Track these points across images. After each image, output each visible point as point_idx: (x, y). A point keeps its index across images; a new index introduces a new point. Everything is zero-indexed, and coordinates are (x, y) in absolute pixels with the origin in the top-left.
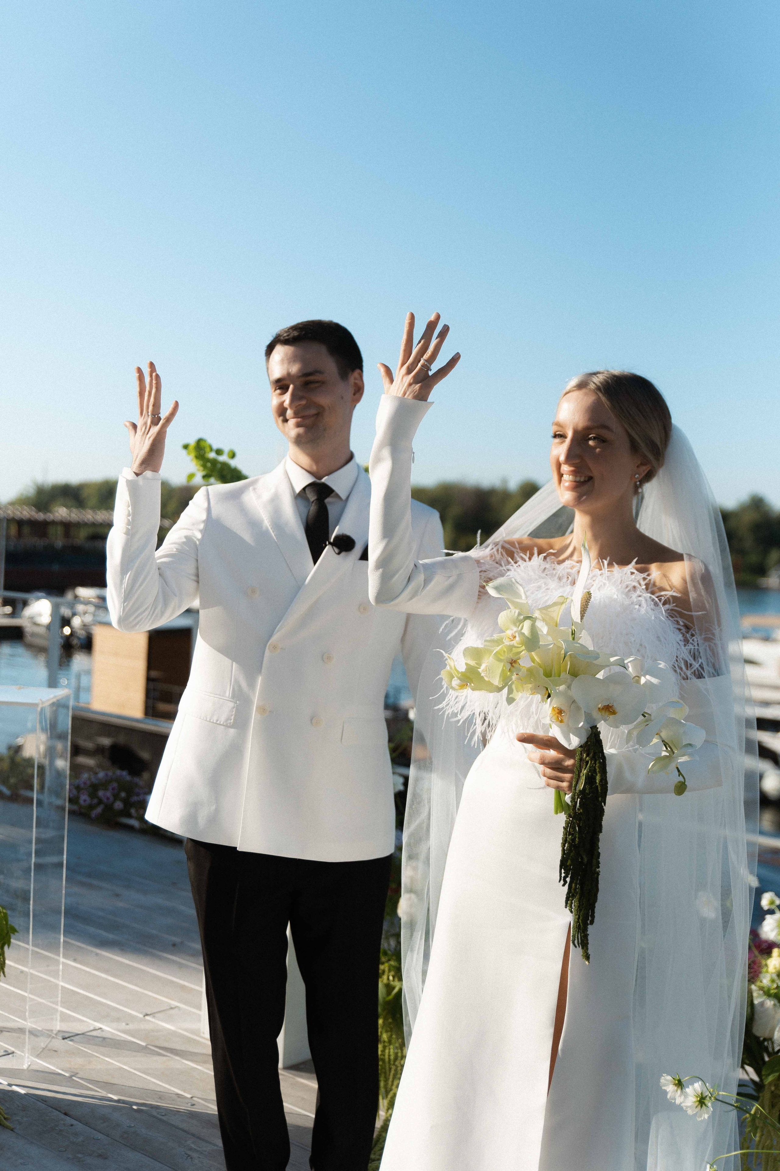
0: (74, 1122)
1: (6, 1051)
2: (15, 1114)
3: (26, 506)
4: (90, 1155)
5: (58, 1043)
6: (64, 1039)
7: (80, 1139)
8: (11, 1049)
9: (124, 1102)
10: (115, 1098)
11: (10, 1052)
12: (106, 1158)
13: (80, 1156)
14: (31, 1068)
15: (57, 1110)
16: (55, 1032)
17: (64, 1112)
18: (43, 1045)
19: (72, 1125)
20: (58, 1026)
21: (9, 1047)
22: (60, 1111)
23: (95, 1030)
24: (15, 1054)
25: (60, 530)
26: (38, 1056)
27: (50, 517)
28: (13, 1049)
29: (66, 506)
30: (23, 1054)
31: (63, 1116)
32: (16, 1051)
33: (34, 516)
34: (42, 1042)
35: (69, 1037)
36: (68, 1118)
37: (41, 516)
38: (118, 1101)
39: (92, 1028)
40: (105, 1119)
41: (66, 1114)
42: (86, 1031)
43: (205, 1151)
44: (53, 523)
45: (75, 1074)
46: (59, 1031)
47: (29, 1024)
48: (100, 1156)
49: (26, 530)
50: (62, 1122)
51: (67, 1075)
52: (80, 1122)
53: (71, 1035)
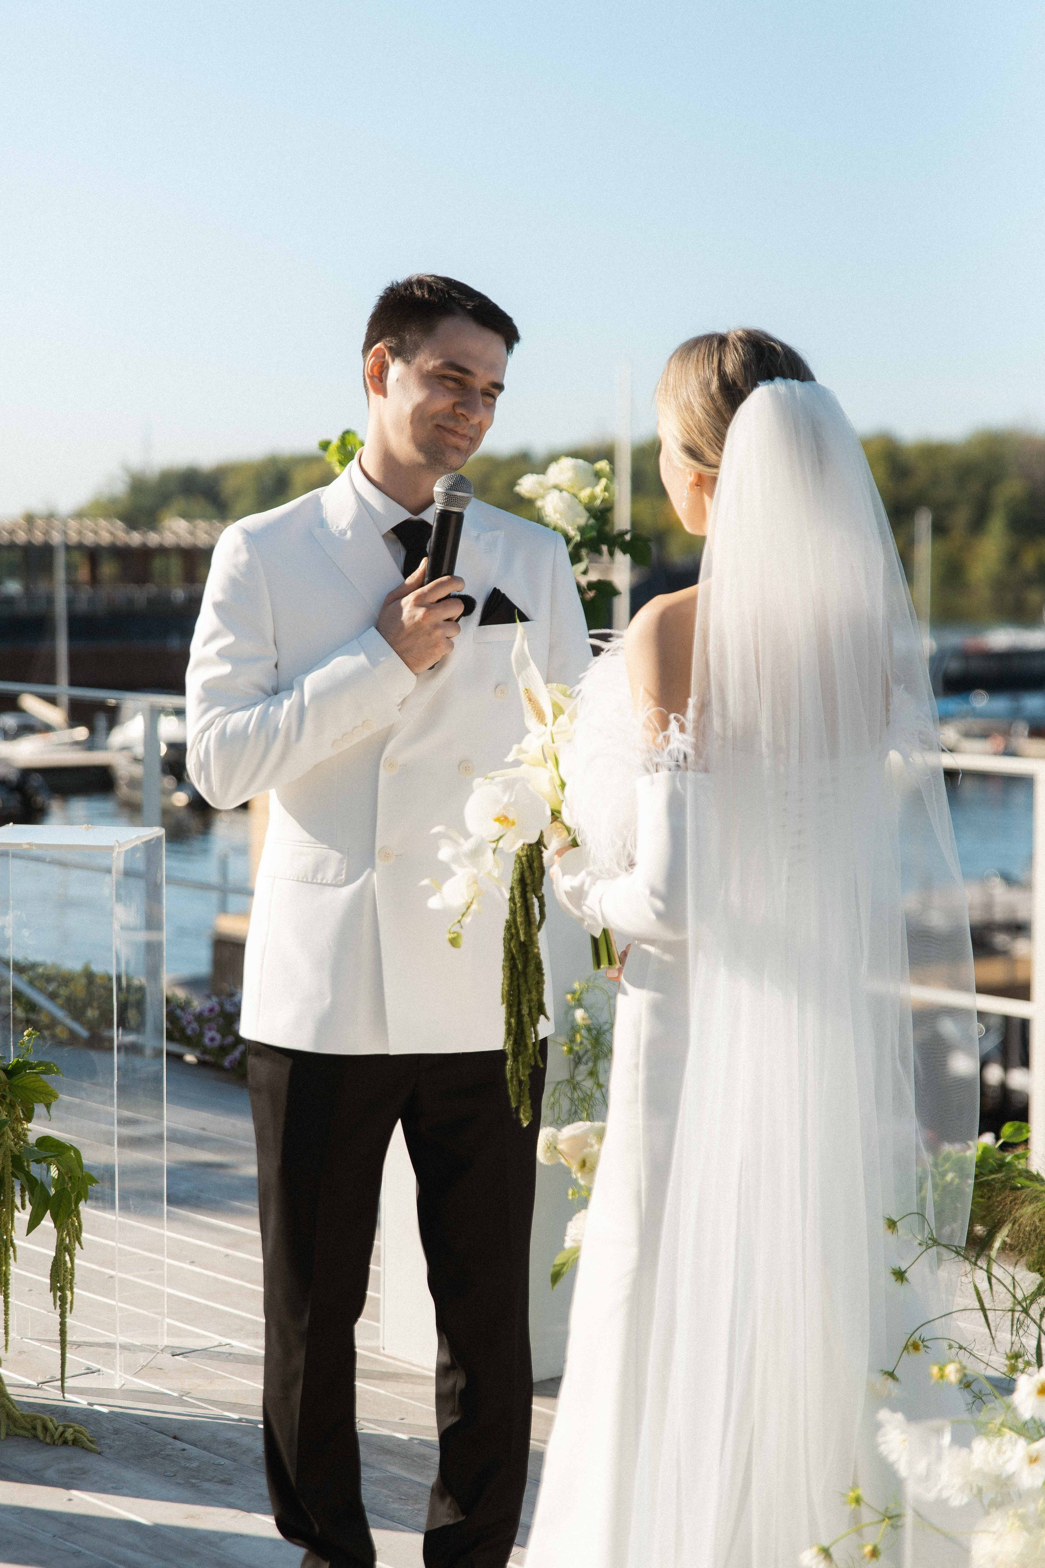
0: (187, 1446)
1: (88, 1369)
2: (104, 1437)
3: (105, 520)
4: (209, 1480)
5: (165, 1359)
6: (173, 1356)
7: (195, 1465)
8: (95, 1366)
9: (248, 1421)
10: (235, 1416)
11: (94, 1369)
12: (231, 1484)
13: (194, 1481)
14: (125, 1387)
15: (162, 1433)
16: (161, 1348)
17: (172, 1435)
18: (142, 1362)
19: (184, 1450)
20: (166, 1341)
21: (94, 1365)
22: (168, 1436)
23: (220, 1345)
24: (101, 1373)
25: (175, 566)
26: (136, 1374)
27: (153, 539)
28: (99, 1367)
29: (186, 516)
30: (113, 1372)
31: (171, 1440)
32: (102, 1369)
33: (123, 539)
34: (142, 1359)
35: (182, 1354)
36: (178, 1442)
37: (135, 539)
38: (240, 1420)
39: (216, 1344)
40: (230, 1443)
41: (175, 1438)
42: (207, 1347)
43: (371, 1478)
44: (162, 551)
45: (187, 1394)
46: (167, 1347)
47: (122, 1339)
48: (222, 1482)
49: (108, 569)
50: (170, 1447)
51: (175, 1394)
52: (195, 1445)
53: (184, 1351)
